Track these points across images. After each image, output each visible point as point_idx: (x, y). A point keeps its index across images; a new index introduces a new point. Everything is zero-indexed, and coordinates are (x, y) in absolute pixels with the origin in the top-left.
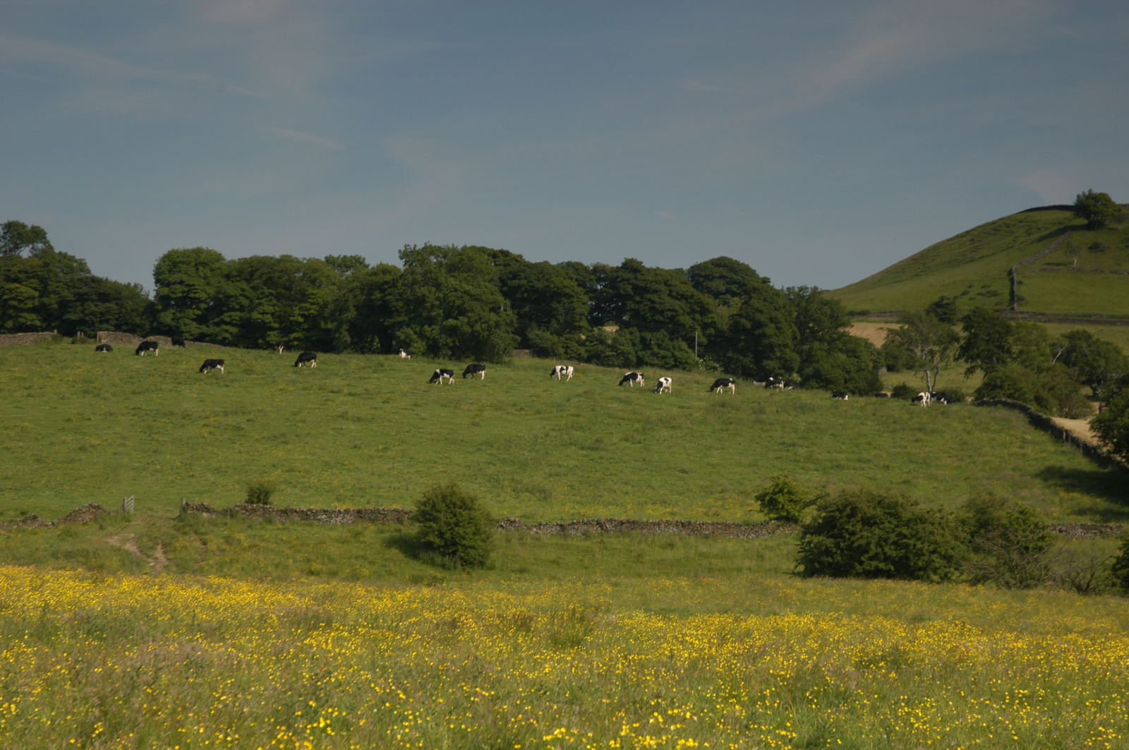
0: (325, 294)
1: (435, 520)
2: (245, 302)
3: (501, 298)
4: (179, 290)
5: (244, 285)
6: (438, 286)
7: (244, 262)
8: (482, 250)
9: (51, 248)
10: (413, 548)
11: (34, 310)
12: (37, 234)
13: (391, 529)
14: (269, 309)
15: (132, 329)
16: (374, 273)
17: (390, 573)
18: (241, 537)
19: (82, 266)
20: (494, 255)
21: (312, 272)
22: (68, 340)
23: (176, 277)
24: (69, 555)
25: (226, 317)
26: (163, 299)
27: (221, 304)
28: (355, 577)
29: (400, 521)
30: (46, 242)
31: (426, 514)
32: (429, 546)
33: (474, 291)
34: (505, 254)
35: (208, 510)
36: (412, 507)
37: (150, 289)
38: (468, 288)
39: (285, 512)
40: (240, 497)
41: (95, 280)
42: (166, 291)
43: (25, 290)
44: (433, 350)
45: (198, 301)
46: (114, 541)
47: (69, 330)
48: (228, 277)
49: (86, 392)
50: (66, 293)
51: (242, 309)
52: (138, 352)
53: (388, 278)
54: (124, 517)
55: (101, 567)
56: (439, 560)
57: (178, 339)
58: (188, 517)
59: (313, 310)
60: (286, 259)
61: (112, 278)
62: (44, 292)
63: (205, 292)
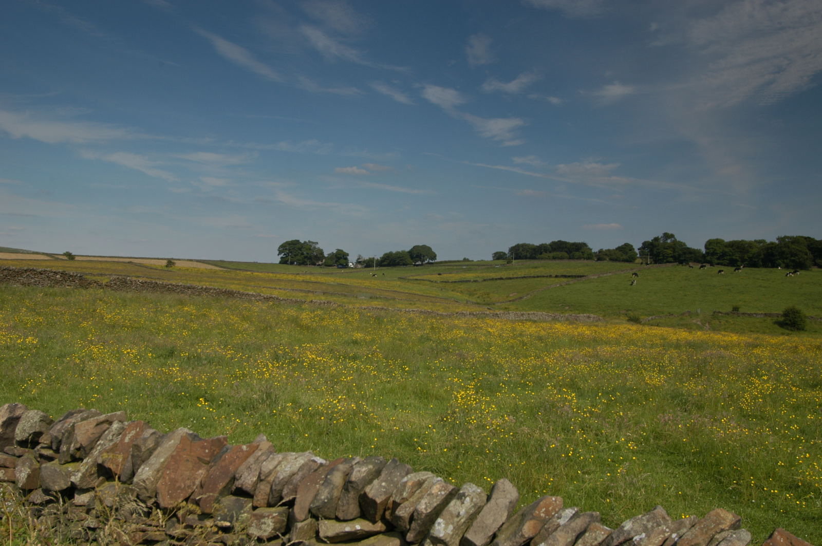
0: (755, 251)
1: (789, 316)
2: (731, 253)
3: (808, 251)
4: (712, 251)
5: (730, 249)
6: (789, 248)
7: (730, 242)
8: (802, 237)
9: (676, 240)
10: (782, 325)
11: (671, 257)
12: (672, 236)
13: (775, 319)
14: (737, 255)
15: (699, 262)
16: (769, 244)
17: (775, 332)
18: (731, 321)
19: (684, 244)
20: (806, 238)
21: (750, 245)
22: (681, 265)
23: (711, 247)
24: (682, 325)
25: (725, 258)
26: (707, 253)
27: (724, 254)
28: (764, 333)
29: (778, 317)
30: (674, 238)
31: (786, 314)
32: (787, 324)
33: (800, 249)
34: (809, 238)
35: (721, 313)
36: (781, 313)
37: (704, 251)
38: (798, 248)
39: (743, 314)
40: (730, 309)
41: (688, 248)
42: (708, 251)
43: (669, 251)
44: (787, 267)
45: (717, 253)
46: (694, 321)
47: (681, 262)
48: (726, 246)
49: (686, 280)
50: (680, 252)
51: (730, 256)
52: (700, 268)
53: (773, 246)
55: (691, 328)
56: (790, 328)
57: (712, 265)
58: (715, 315)
59: (751, 255)
60: (742, 241)
61: (693, 248)
62: (674, 252)
63: (719, 251)
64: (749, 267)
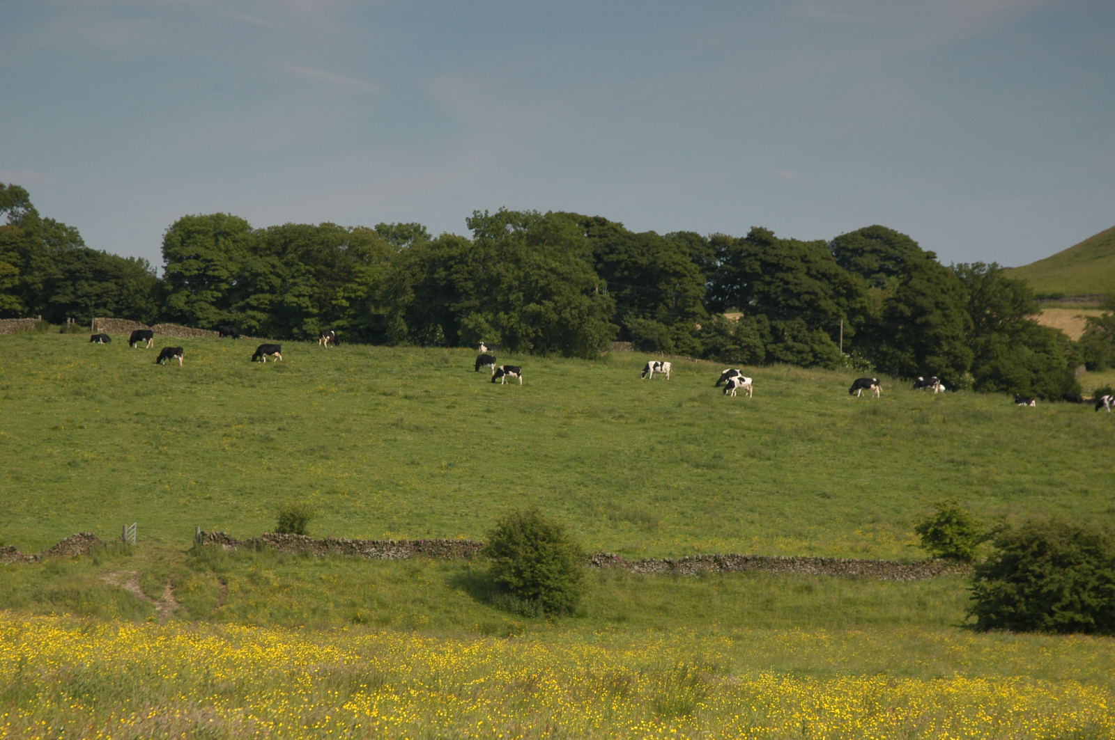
0: (377, 271)
1: (512, 554)
2: (277, 282)
3: (595, 277)
4: (194, 267)
5: (275, 260)
6: (517, 261)
7: (275, 232)
8: (573, 217)
9: (35, 213)
10: (484, 590)
11: (12, 291)
12: (17, 196)
13: (457, 565)
14: (305, 290)
16: (436, 246)
17: (455, 621)
18: (270, 574)
19: (73, 236)
20: (587, 223)
21: (360, 244)
22: (55, 328)
23: (190, 250)
24: (54, 597)
25: (252, 300)
26: (175, 279)
27: (247, 285)
28: (411, 626)
29: (468, 556)
30: (28, 206)
31: (501, 547)
32: (504, 587)
33: (562, 268)
34: (601, 222)
35: (228, 541)
36: (481, 539)
38: (553, 264)
39: (325, 544)
40: (268, 525)
41: (89, 254)
42: (177, 267)
44: (510, 342)
45: (219, 280)
46: (111, 580)
47: (56, 316)
48: (255, 250)
49: (77, 393)
50: (55, 271)
51: (272, 290)
53: (455, 252)
54: (124, 549)
55: (95, 612)
56: (516, 604)
58: (203, 549)
59: (362, 292)
60: (327, 228)
62: (26, 269)
63: (226, 269)
64: (353, 341)
